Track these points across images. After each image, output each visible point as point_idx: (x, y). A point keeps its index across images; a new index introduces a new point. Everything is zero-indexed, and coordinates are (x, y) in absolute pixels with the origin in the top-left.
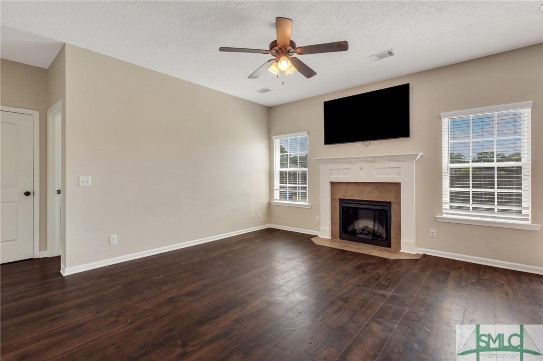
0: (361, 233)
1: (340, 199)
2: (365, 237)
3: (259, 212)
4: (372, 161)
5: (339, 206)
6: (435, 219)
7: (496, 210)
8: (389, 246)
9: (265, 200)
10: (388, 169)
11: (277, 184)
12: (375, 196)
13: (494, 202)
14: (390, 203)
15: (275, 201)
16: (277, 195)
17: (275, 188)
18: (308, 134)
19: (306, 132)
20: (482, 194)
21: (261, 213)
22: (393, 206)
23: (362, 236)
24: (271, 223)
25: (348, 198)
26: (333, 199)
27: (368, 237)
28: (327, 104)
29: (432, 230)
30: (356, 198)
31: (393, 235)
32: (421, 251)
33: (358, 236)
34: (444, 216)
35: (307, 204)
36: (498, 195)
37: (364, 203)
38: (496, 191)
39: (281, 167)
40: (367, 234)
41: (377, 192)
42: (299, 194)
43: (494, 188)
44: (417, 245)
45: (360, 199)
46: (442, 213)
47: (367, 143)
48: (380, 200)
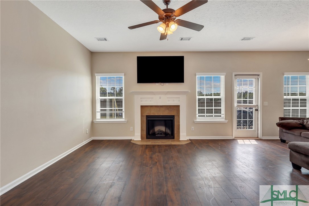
0: (158, 134)
1: (146, 116)
2: (160, 135)
3: (87, 130)
4: (166, 94)
5: (146, 120)
6: (194, 122)
7: (214, 116)
8: (173, 138)
9: (89, 120)
10: (174, 99)
11: (98, 108)
12: (166, 113)
13: (213, 112)
14: (174, 116)
15: (97, 120)
16: (98, 116)
17: (97, 111)
18: (125, 75)
19: (124, 74)
20: (210, 110)
21: (88, 130)
22: (175, 118)
23: (159, 135)
24: (93, 136)
25: (151, 115)
26: (142, 116)
27: (162, 135)
28: (139, 58)
29: (193, 127)
30: (156, 115)
31: (175, 132)
32: (188, 138)
33: (157, 135)
34: (197, 120)
35: (124, 120)
36: (214, 110)
37: (161, 117)
38: (213, 108)
39: (100, 96)
40: (161, 134)
41: (167, 110)
42: (108, 114)
43: (213, 107)
44: (187, 135)
45: (158, 115)
46: (196, 119)
47: (162, 84)
48: (169, 115)
